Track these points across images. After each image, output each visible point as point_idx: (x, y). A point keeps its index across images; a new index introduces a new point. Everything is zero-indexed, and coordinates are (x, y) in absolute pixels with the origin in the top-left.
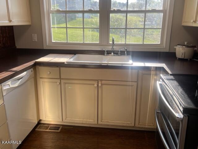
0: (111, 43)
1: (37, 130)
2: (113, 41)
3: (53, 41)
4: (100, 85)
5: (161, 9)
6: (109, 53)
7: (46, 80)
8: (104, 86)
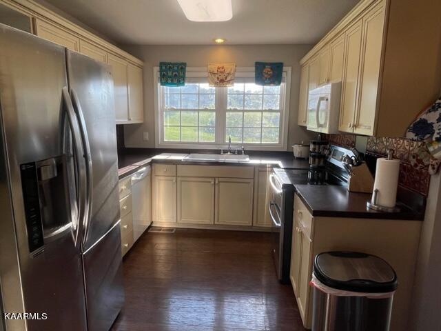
0: (227, 141)
1: (149, 231)
2: (230, 139)
3: (165, 140)
4: (217, 182)
5: (278, 108)
6: (225, 152)
7: (162, 178)
8: (221, 184)
